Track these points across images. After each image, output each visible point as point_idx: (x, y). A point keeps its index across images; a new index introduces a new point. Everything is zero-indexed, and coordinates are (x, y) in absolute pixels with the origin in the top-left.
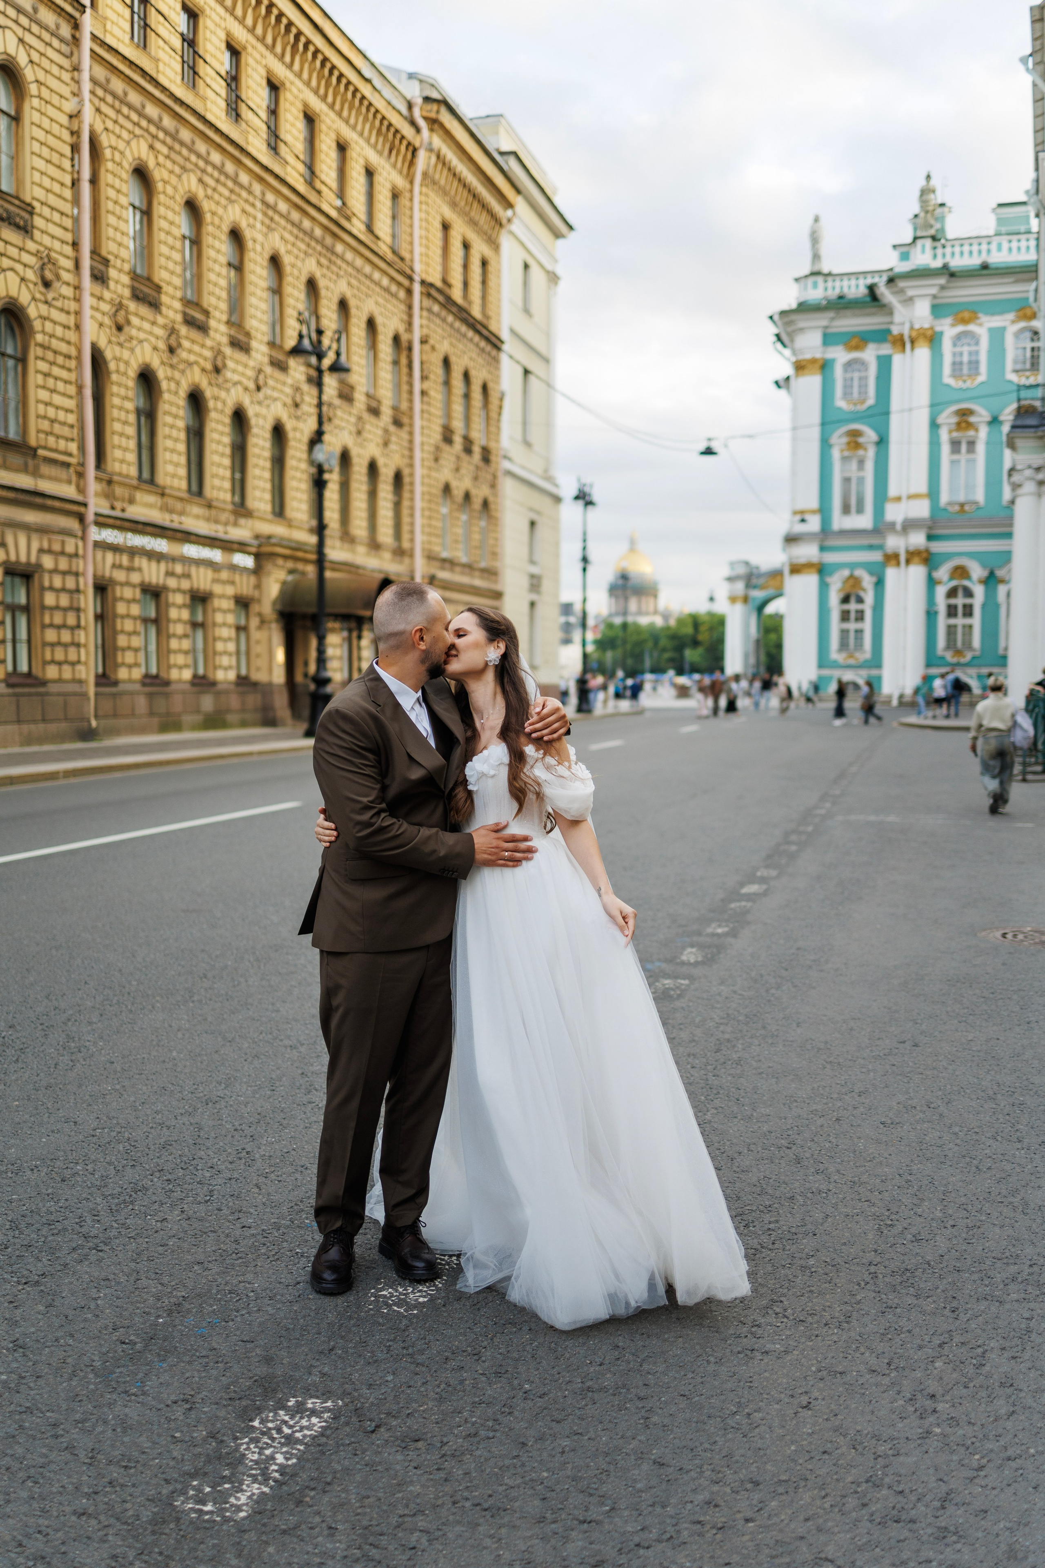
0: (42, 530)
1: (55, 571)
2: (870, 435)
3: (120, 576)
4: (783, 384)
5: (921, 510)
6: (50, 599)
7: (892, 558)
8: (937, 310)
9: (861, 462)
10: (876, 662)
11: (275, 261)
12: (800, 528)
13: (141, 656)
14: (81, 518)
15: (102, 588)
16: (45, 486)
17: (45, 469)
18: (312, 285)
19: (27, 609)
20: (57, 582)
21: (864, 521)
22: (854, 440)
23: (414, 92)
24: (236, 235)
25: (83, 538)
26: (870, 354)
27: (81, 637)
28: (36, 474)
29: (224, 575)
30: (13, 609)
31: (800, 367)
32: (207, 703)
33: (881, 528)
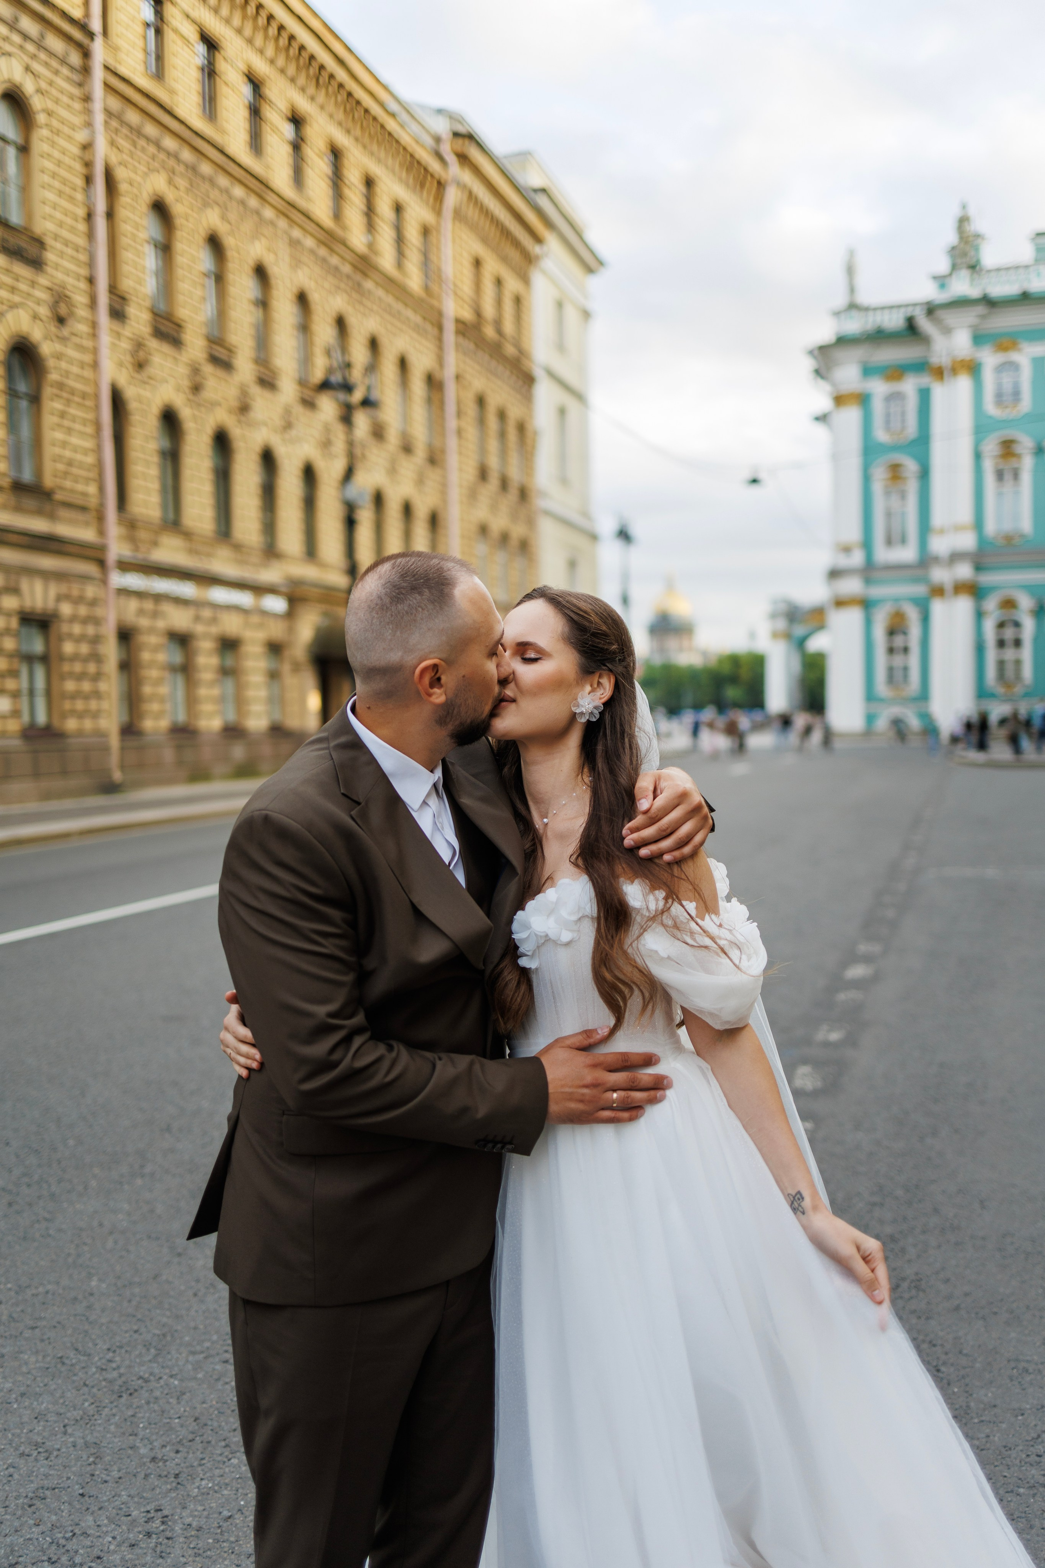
0: (60, 576)
1: (73, 619)
2: (911, 466)
3: (144, 622)
4: (822, 418)
5: (967, 541)
6: (68, 648)
7: (938, 591)
8: (978, 339)
9: (903, 495)
10: (924, 695)
11: (302, 299)
12: (844, 562)
13: (168, 706)
14: (101, 563)
15: (126, 636)
16: (63, 530)
17: (63, 513)
18: (341, 323)
19: (45, 659)
20: (77, 629)
21: (907, 554)
22: (895, 472)
23: (442, 127)
24: (261, 272)
25: (104, 582)
26: (909, 386)
27: (103, 686)
28: (52, 516)
29: (255, 619)
30: (29, 659)
31: (840, 400)
32: (238, 752)
33: (926, 561)
